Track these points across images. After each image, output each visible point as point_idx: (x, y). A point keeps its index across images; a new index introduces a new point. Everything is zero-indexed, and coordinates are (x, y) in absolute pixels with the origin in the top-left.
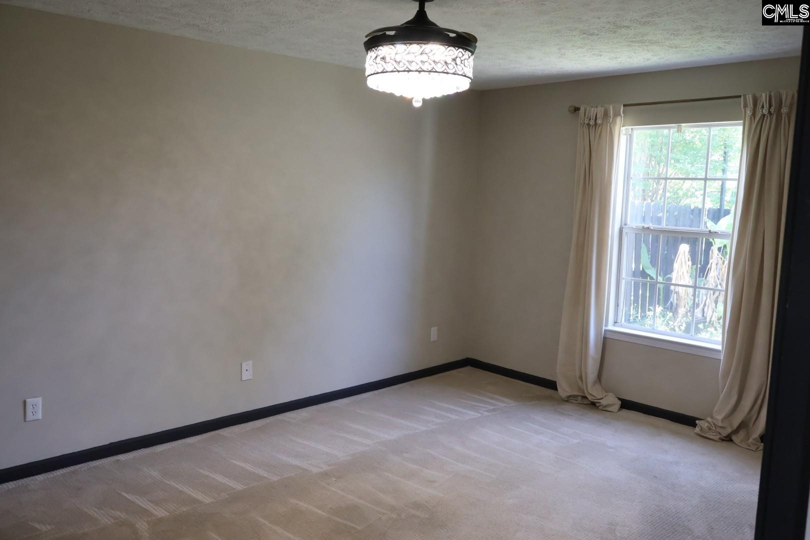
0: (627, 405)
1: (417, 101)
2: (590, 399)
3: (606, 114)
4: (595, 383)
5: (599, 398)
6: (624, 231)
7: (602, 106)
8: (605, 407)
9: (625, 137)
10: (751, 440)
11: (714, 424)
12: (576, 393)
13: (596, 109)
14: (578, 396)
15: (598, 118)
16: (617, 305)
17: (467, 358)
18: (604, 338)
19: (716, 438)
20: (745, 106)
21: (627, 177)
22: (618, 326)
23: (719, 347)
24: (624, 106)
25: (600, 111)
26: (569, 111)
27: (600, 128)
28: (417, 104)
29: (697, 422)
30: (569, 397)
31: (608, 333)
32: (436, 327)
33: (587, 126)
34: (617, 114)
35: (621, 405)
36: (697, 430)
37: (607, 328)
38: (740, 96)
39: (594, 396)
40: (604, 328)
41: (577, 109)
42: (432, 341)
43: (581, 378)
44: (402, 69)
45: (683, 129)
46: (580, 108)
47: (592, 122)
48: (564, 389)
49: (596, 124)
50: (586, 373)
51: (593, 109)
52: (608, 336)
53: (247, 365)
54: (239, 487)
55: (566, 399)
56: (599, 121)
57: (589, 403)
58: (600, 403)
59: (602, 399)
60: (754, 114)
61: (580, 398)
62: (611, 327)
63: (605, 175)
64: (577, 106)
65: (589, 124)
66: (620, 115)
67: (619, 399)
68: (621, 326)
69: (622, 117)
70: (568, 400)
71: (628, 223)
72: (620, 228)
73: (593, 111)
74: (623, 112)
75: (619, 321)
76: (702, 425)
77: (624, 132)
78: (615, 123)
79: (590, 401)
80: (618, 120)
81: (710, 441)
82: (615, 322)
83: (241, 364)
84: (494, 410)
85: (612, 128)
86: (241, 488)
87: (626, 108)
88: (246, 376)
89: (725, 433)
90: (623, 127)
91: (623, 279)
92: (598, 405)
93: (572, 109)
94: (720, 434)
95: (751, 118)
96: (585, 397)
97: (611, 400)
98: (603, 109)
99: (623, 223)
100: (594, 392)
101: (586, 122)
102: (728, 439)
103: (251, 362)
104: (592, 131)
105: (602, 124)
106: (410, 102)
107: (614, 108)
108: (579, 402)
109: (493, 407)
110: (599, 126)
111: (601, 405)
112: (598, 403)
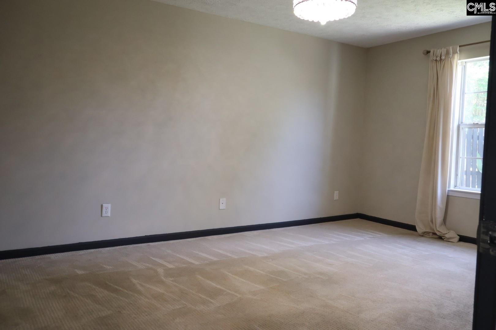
0: (463, 239)
2: (438, 234)
3: (448, 53)
4: (441, 225)
5: (444, 233)
6: (461, 127)
7: (445, 48)
8: (448, 239)
9: (461, 67)
12: (428, 230)
13: (441, 50)
14: (430, 232)
15: (442, 55)
16: (456, 175)
17: (358, 213)
18: (447, 195)
21: (463, 93)
22: (457, 189)
24: (460, 46)
25: (444, 51)
26: (423, 53)
27: (444, 62)
30: (425, 233)
31: (450, 192)
32: (338, 191)
33: (435, 61)
34: (455, 52)
35: (460, 238)
37: (449, 189)
39: (441, 233)
40: (447, 189)
41: (428, 52)
42: (335, 199)
43: (432, 221)
46: (430, 51)
47: (438, 59)
48: (420, 228)
49: (441, 59)
50: (435, 218)
51: (439, 50)
52: (450, 194)
53: (223, 200)
54: (215, 259)
55: (422, 235)
56: (443, 58)
57: (437, 237)
58: (445, 236)
59: (447, 234)
61: (431, 234)
62: (452, 188)
63: (447, 91)
64: (428, 50)
65: (436, 60)
66: (457, 53)
67: (458, 235)
68: (459, 188)
69: (458, 53)
70: (424, 235)
71: (464, 122)
72: (458, 125)
73: (438, 52)
74: (459, 51)
75: (458, 185)
77: (460, 64)
78: (454, 58)
79: (438, 236)
80: (456, 56)
82: (455, 186)
83: (220, 199)
84: (374, 237)
85: (452, 61)
86: (216, 260)
87: (461, 48)
88: (222, 207)
90: (459, 60)
91: (460, 158)
92: (443, 238)
93: (426, 52)
96: (434, 234)
97: (452, 235)
98: (445, 50)
99: (460, 122)
100: (441, 230)
101: (435, 58)
103: (225, 199)
104: (438, 64)
105: (445, 59)
107: (453, 49)
108: (431, 236)
109: (373, 236)
110: (443, 60)
111: (445, 237)
112: (443, 236)
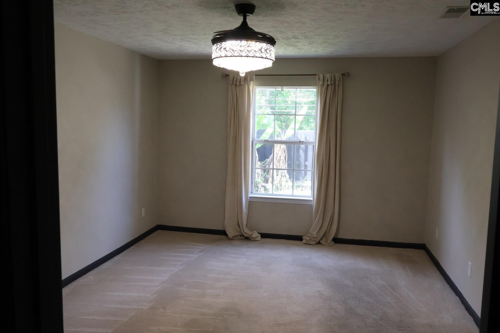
0: (264, 236)
1: (243, 73)
2: (246, 236)
3: (246, 80)
5: (250, 234)
6: (254, 143)
10: (329, 241)
11: (312, 237)
12: (237, 234)
13: (240, 76)
14: (238, 235)
15: (241, 81)
16: (252, 183)
17: (158, 225)
18: (249, 201)
19: (314, 243)
20: (319, 79)
21: (254, 114)
22: (253, 194)
23: (312, 199)
24: (256, 75)
25: (243, 77)
26: (222, 76)
28: (242, 75)
29: (303, 237)
30: (234, 236)
32: (144, 208)
33: (234, 85)
34: (251, 80)
35: (261, 236)
36: (304, 241)
38: (316, 75)
39: (248, 234)
40: (248, 196)
42: (142, 217)
43: (239, 226)
44: (252, 56)
45: (284, 89)
47: (238, 83)
48: (231, 233)
49: (240, 84)
51: (238, 76)
55: (232, 239)
56: (242, 83)
59: (252, 234)
60: (323, 84)
61: (239, 237)
63: (245, 112)
64: (228, 74)
65: (236, 84)
66: (253, 80)
67: (260, 233)
68: (255, 194)
71: (256, 138)
72: (252, 141)
73: (238, 78)
74: (255, 79)
75: (253, 192)
76: (306, 238)
78: (250, 84)
80: (252, 83)
81: (311, 245)
82: (251, 192)
85: (249, 87)
87: (256, 76)
89: (317, 240)
90: (254, 86)
91: (254, 168)
92: (250, 238)
93: (225, 75)
94: (315, 241)
95: (322, 85)
96: (242, 235)
97: (255, 235)
99: (253, 139)
100: (247, 232)
102: (319, 243)
104: (238, 88)
106: (238, 73)
107: (250, 76)
108: (239, 239)
110: (242, 85)
111: (252, 238)
112: (250, 237)
